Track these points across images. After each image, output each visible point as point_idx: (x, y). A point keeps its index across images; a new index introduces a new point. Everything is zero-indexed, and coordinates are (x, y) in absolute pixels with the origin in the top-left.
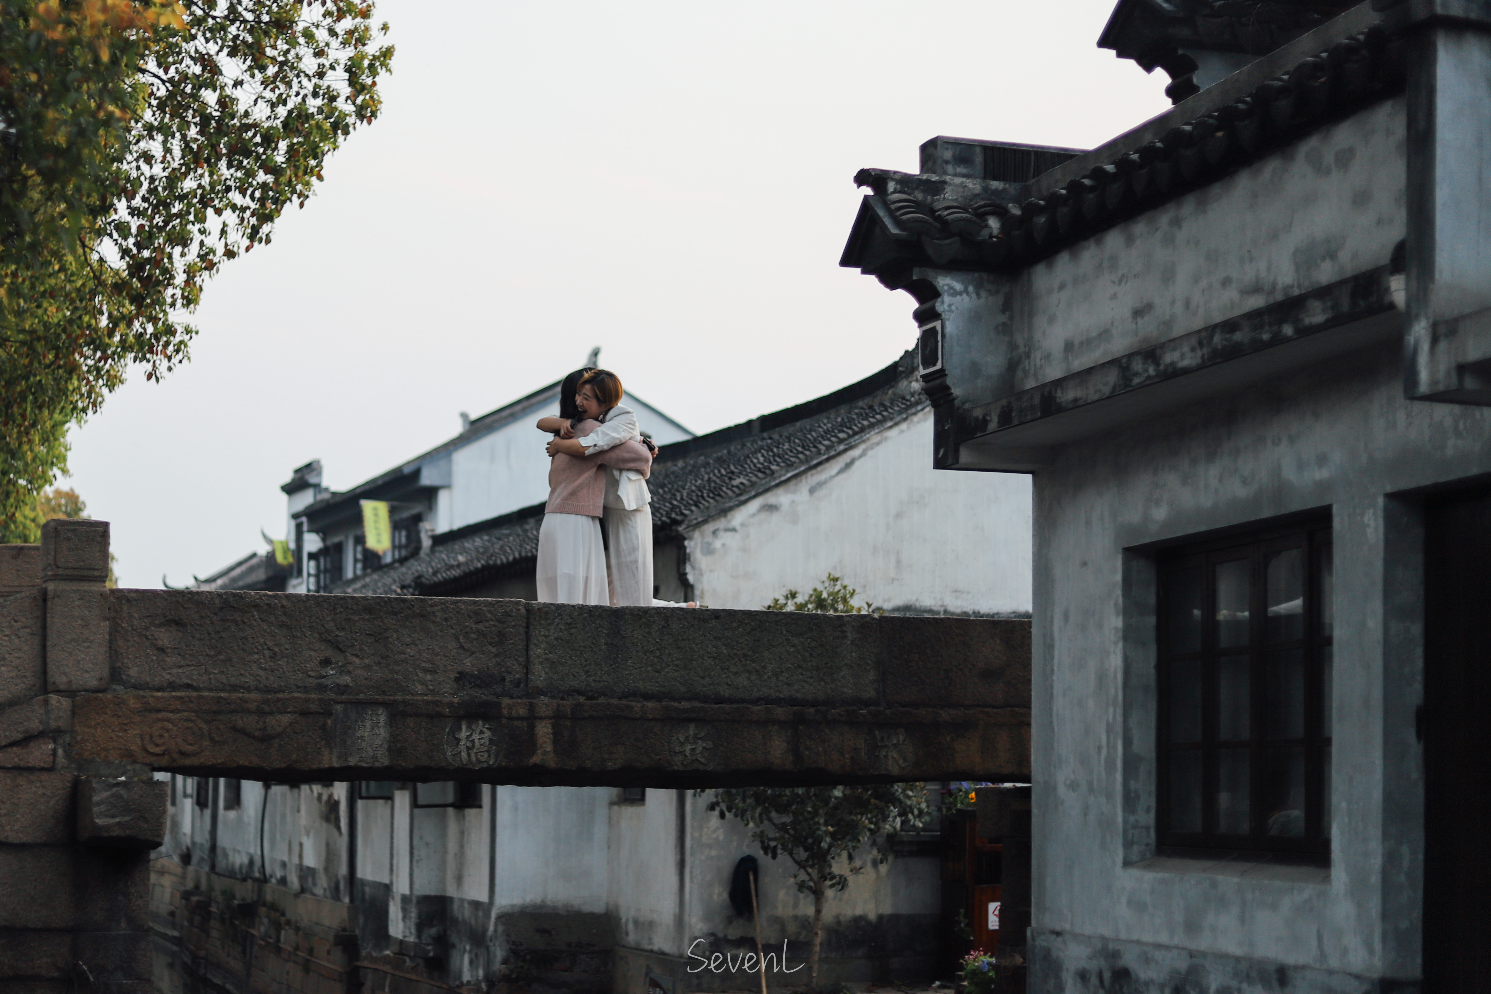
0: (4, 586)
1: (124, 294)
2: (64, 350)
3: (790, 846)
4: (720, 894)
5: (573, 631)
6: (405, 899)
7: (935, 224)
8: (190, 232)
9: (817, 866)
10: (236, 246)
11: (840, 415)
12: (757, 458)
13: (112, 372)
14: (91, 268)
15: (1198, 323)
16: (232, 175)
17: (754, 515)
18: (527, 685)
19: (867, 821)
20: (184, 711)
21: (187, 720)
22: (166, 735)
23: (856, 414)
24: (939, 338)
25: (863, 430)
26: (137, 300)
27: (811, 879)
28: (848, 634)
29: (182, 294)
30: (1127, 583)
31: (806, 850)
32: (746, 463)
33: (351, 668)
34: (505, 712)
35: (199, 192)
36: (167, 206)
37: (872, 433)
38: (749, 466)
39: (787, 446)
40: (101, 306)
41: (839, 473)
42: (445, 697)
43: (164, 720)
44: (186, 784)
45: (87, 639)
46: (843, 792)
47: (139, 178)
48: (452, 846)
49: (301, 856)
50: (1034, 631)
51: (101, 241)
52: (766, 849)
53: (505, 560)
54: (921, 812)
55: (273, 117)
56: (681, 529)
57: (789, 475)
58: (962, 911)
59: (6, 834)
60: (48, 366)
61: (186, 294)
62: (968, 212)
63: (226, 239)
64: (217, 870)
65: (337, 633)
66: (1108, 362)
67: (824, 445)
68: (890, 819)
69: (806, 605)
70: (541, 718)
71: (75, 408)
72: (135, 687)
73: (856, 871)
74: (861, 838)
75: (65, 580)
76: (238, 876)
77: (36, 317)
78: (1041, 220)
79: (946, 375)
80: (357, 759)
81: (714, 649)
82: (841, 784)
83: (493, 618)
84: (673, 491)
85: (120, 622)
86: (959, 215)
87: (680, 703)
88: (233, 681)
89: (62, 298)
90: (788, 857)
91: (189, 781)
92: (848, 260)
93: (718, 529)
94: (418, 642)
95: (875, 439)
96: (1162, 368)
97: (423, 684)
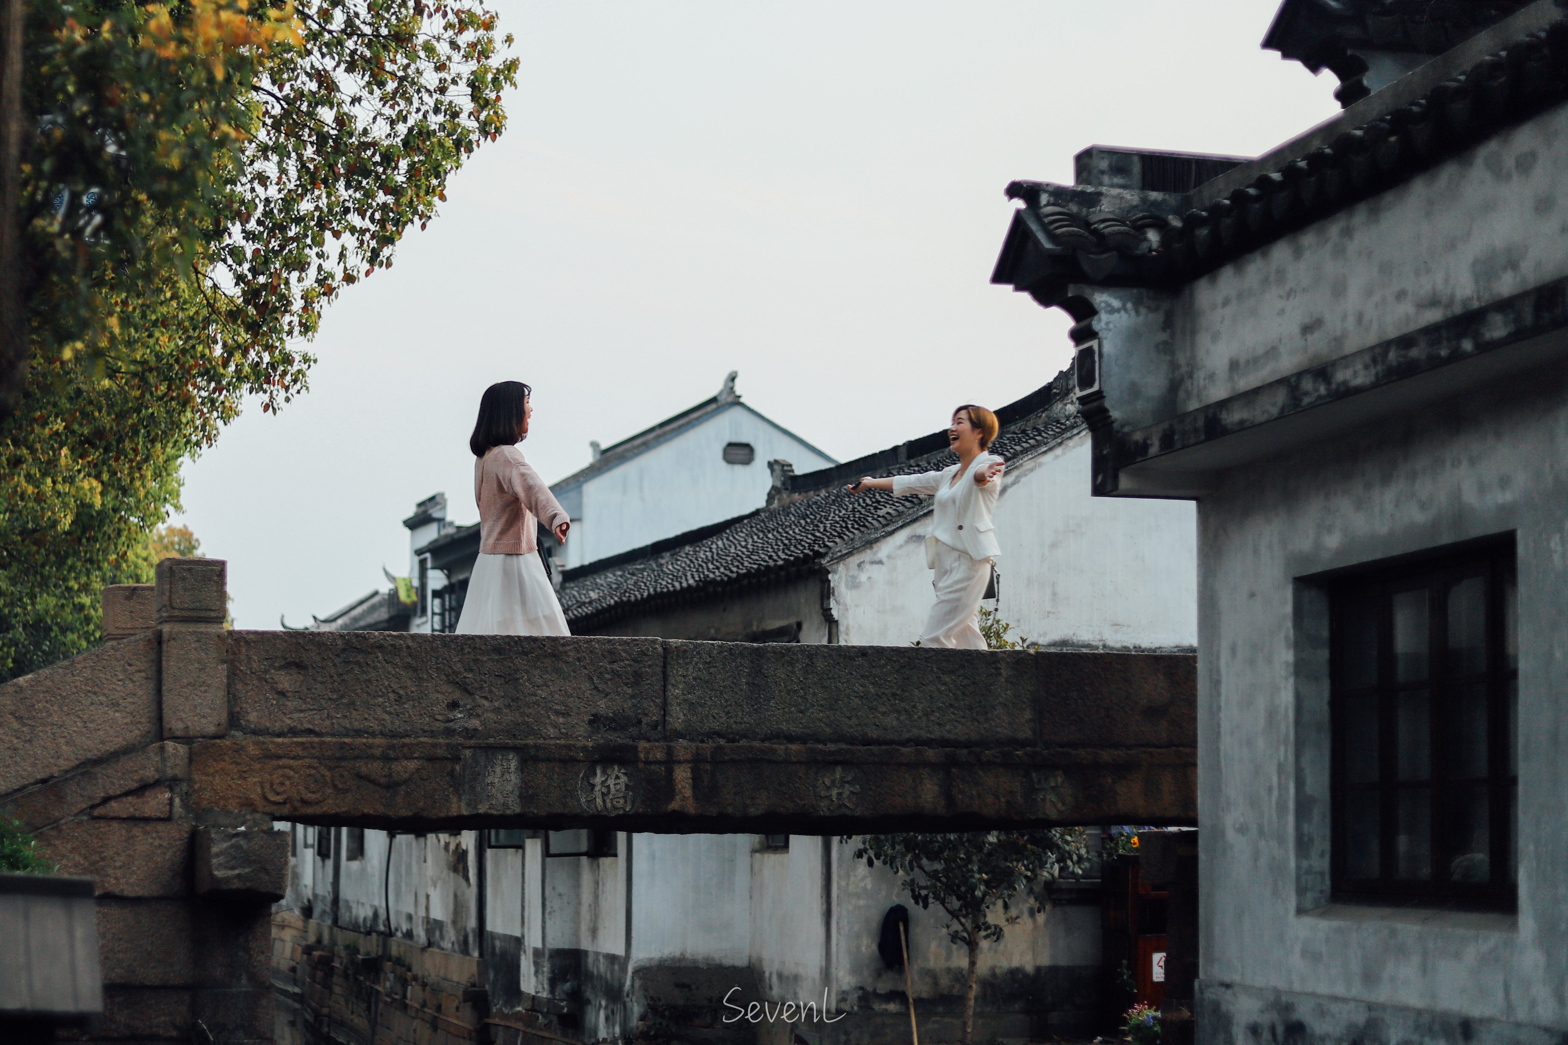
0: (117, 628)
1: (239, 322)
2: (178, 381)
3: (942, 895)
4: (868, 946)
5: (712, 670)
6: (537, 953)
7: (1091, 237)
8: (307, 256)
9: (970, 916)
10: (356, 270)
13: (227, 404)
14: (205, 296)
15: (1372, 339)
16: (350, 196)
17: (901, 546)
18: (664, 727)
19: (1023, 868)
20: (306, 757)
21: (309, 767)
22: (287, 783)
23: (1008, 439)
24: (1097, 358)
26: (253, 328)
27: (965, 930)
28: (1003, 671)
29: (300, 321)
30: (1298, 614)
31: (959, 899)
33: (479, 711)
34: (642, 756)
35: (317, 214)
36: (283, 229)
37: (1026, 459)
40: (215, 335)
42: (579, 740)
43: (285, 768)
44: (305, 834)
45: (204, 683)
46: (998, 838)
47: (253, 200)
48: (586, 897)
49: (427, 909)
50: (1200, 665)
51: (215, 266)
52: (916, 898)
53: (639, 597)
54: (1080, 857)
55: (393, 135)
56: (824, 562)
58: (1125, 962)
59: (121, 887)
60: (161, 398)
61: (304, 321)
62: (1126, 225)
63: (345, 263)
64: (339, 924)
65: (465, 674)
66: (1277, 382)
68: (1048, 866)
70: (679, 762)
71: (188, 442)
72: (255, 733)
73: (1011, 921)
74: (1017, 886)
75: (181, 621)
76: (362, 930)
77: (148, 347)
78: (1203, 232)
79: (1104, 397)
80: (487, 807)
81: (861, 688)
82: (996, 830)
83: (629, 657)
84: (816, 522)
85: (238, 665)
86: (1116, 228)
87: (826, 745)
88: (356, 725)
89: (174, 327)
90: (941, 906)
91: (310, 830)
92: (1000, 276)
93: (863, 562)
94: (549, 683)
95: (1029, 465)
96: (1333, 387)
97: (556, 727)
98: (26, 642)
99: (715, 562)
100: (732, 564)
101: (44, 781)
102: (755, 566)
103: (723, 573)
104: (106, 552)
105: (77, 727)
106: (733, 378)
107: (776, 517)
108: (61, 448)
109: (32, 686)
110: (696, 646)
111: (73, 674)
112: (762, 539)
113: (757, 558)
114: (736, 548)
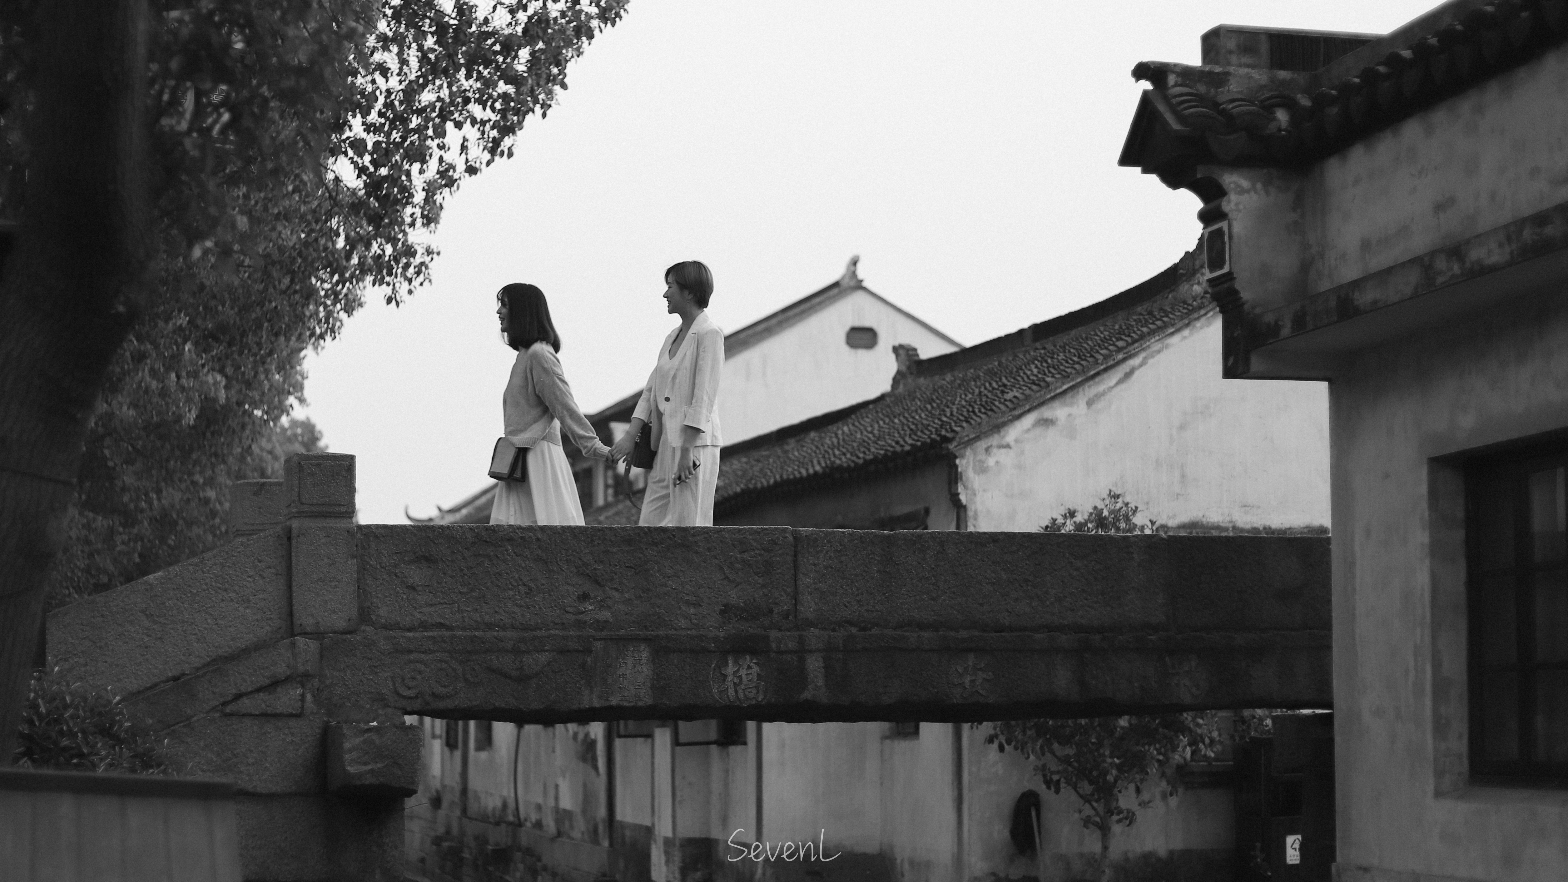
0: (246, 524)
1: (362, 214)
2: (300, 274)
3: (1074, 779)
4: (1001, 832)
5: (843, 558)
6: (668, 842)
7: (1220, 118)
8: (429, 148)
9: (1102, 801)
10: (478, 162)
11: (1118, 322)
12: (1030, 370)
13: (350, 296)
14: (327, 188)
15: (1505, 216)
16: (471, 87)
17: (1028, 430)
18: (796, 617)
19: (1155, 752)
20: (438, 651)
21: (441, 661)
22: (419, 677)
23: (1135, 320)
24: (1226, 239)
25: (1142, 337)
26: (375, 219)
27: (1097, 814)
28: (1135, 556)
29: (422, 213)
30: (1433, 494)
31: (1091, 783)
32: (1019, 376)
33: (610, 603)
34: (774, 645)
35: (438, 105)
36: (405, 121)
37: (1153, 340)
38: (1023, 378)
39: (1061, 356)
40: (338, 228)
41: (1117, 384)
42: (711, 631)
43: (417, 662)
44: (434, 726)
45: (334, 578)
46: (1129, 722)
47: (374, 92)
48: (716, 786)
49: (557, 798)
50: (1334, 547)
51: (336, 160)
52: (1048, 783)
53: (765, 484)
54: (1212, 741)
55: (513, 23)
56: (951, 446)
57: (1065, 387)
58: (1258, 845)
59: (255, 784)
60: (284, 292)
61: (426, 213)
62: (1256, 105)
63: (467, 154)
64: (469, 814)
65: (596, 566)
66: (1409, 261)
67: (1101, 354)
68: (1180, 749)
69: (1086, 524)
70: (811, 651)
71: (313, 334)
72: (385, 627)
73: (1143, 804)
74: (1149, 770)
75: (310, 516)
76: (491, 820)
77: (271, 241)
78: (1334, 110)
79: (1235, 278)
80: (619, 698)
81: (993, 575)
82: (1127, 715)
83: (759, 547)
84: (942, 407)
85: (368, 560)
86: (1245, 108)
87: (958, 632)
88: (487, 618)
89: (297, 220)
90: (1073, 791)
91: (438, 722)
92: (1127, 159)
93: (991, 446)
94: (681, 574)
95: (1156, 347)
96: (1468, 265)
97: (687, 618)
98: (151, 537)
99: (841, 449)
100: (859, 450)
101: (176, 679)
102: (882, 452)
103: (850, 459)
104: (230, 445)
105: (208, 624)
106: (855, 262)
107: (901, 402)
108: (184, 343)
109: (161, 583)
110: (827, 534)
111: (203, 572)
112: (888, 424)
113: (883, 443)
114: (862, 433)
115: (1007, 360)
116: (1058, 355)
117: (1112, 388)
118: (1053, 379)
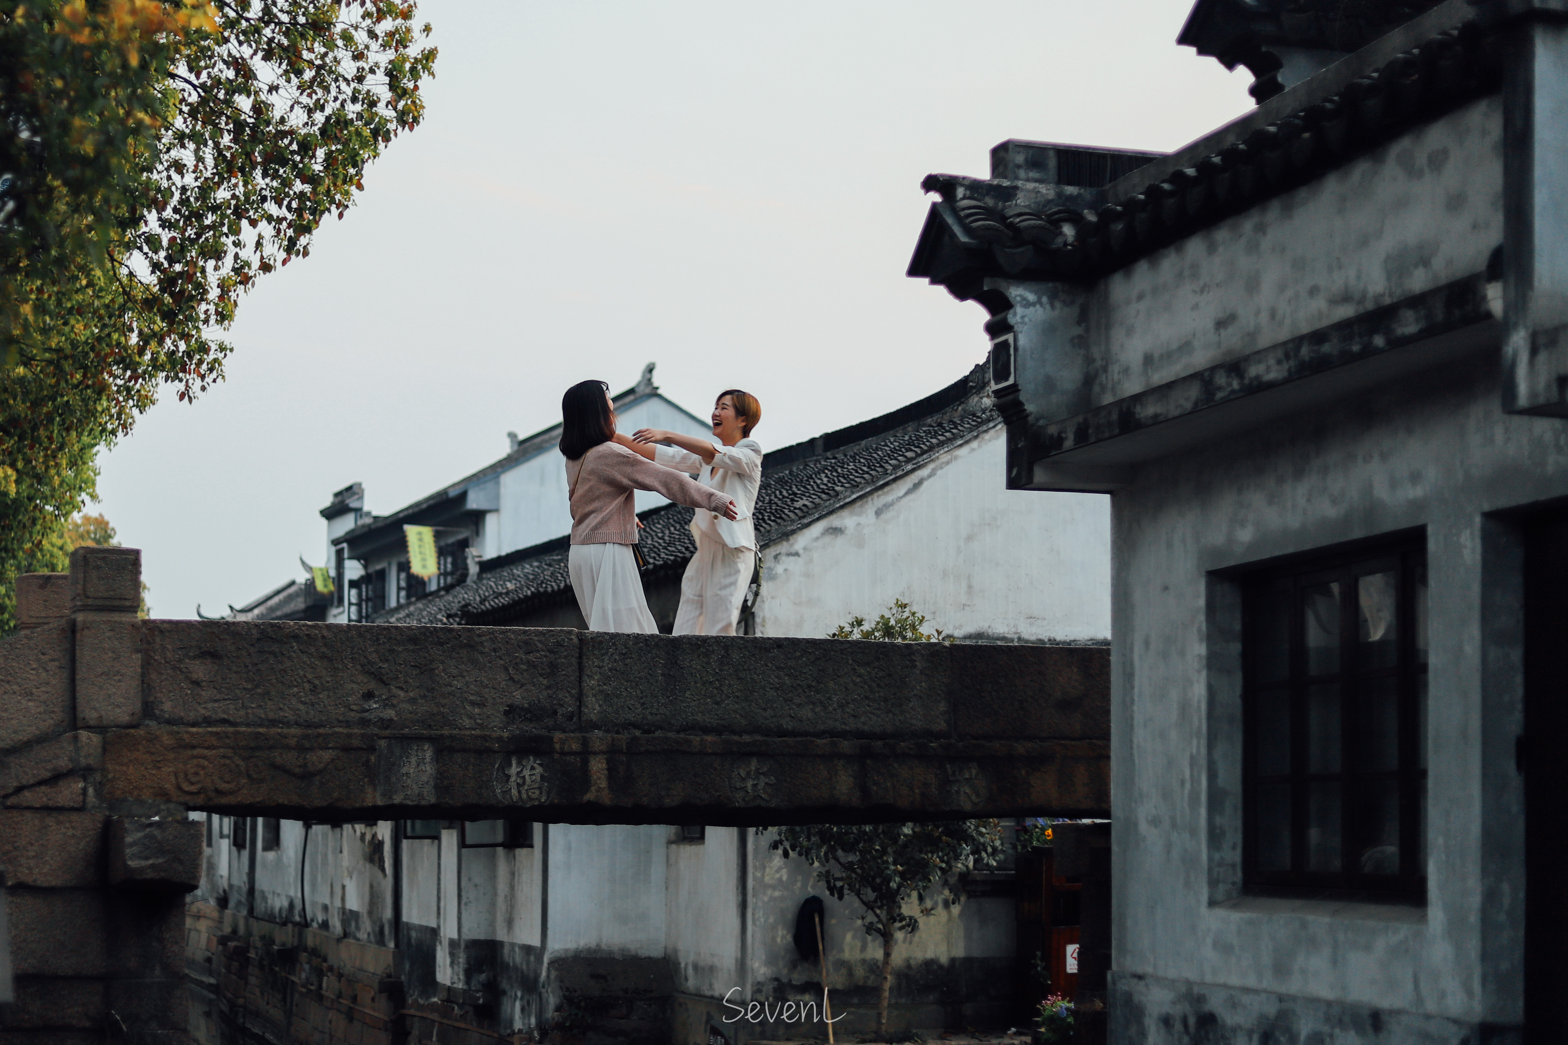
0: (31, 617)
1: (155, 310)
2: (93, 370)
3: (857, 886)
4: (783, 937)
5: (628, 661)
6: (453, 944)
7: (1006, 231)
8: (224, 244)
9: (885, 908)
10: (272, 259)
11: (908, 433)
12: (821, 480)
13: (143, 393)
14: (121, 283)
15: (1284, 334)
16: (267, 185)
17: (817, 539)
18: (580, 718)
19: (938, 860)
20: (220, 747)
21: (224, 757)
22: (202, 773)
23: (925, 432)
24: (1012, 351)
25: (931, 448)
26: (169, 316)
27: (880, 921)
28: (918, 664)
29: (216, 310)
30: (1211, 608)
31: (874, 890)
32: (809, 485)
33: (395, 702)
34: (557, 746)
35: (233, 202)
36: (200, 217)
37: (942, 452)
38: (812, 487)
39: (852, 465)
40: (131, 323)
41: (906, 494)
42: (494, 731)
43: (199, 757)
44: (223, 824)
45: (118, 672)
46: (913, 829)
47: (170, 188)
48: (502, 887)
49: (343, 899)
50: (1113, 658)
51: (131, 254)
52: (831, 889)
54: (995, 849)
55: (310, 123)
57: (854, 496)
58: (1039, 953)
59: (34, 877)
60: (76, 386)
61: (220, 310)
62: (1042, 219)
63: (261, 252)
64: (255, 914)
65: (381, 665)
66: (1190, 376)
67: (891, 465)
68: (963, 857)
69: (872, 632)
70: (595, 753)
71: (104, 430)
72: (169, 722)
73: (927, 912)
74: (932, 878)
75: (96, 610)
76: (277, 920)
77: (63, 335)
78: (1119, 226)
79: (1019, 390)
80: (402, 797)
81: (776, 680)
82: (911, 821)
83: (544, 648)
85: (152, 654)
86: (1032, 222)
87: (741, 736)
88: (271, 715)
89: (90, 315)
90: (856, 898)
91: (226, 820)
92: (916, 269)
93: (780, 554)
94: (465, 674)
95: (944, 458)
96: (1246, 381)
97: (471, 718)
100: (649, 555)
102: (672, 558)
104: (21, 541)
106: (650, 369)
112: (679, 530)
113: (673, 549)
114: (652, 540)
115: (798, 469)
116: (848, 465)
117: (901, 498)
118: (842, 489)
